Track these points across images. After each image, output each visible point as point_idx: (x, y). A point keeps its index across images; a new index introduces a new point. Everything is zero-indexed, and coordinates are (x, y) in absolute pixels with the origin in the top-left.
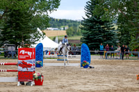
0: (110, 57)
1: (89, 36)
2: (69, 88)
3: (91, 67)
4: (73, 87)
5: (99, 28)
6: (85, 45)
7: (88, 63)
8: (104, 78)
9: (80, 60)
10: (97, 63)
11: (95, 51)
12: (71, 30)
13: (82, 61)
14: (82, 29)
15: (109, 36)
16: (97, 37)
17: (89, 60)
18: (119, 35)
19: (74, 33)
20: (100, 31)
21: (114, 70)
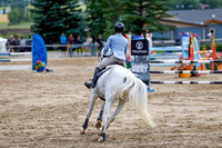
0: (76, 53)
1: (43, 22)
2: (15, 104)
3: (48, 71)
4: (21, 102)
5: (59, 9)
6: (38, 37)
7: (43, 64)
8: (68, 86)
9: (30, 59)
10: (56, 63)
11: (54, 46)
12: (15, 14)
13: (34, 61)
14: (32, 11)
15: (74, 22)
16: (56, 24)
17: (44, 59)
18: (88, 20)
19: (20, 18)
20: (60, 15)
21: (83, 73)
